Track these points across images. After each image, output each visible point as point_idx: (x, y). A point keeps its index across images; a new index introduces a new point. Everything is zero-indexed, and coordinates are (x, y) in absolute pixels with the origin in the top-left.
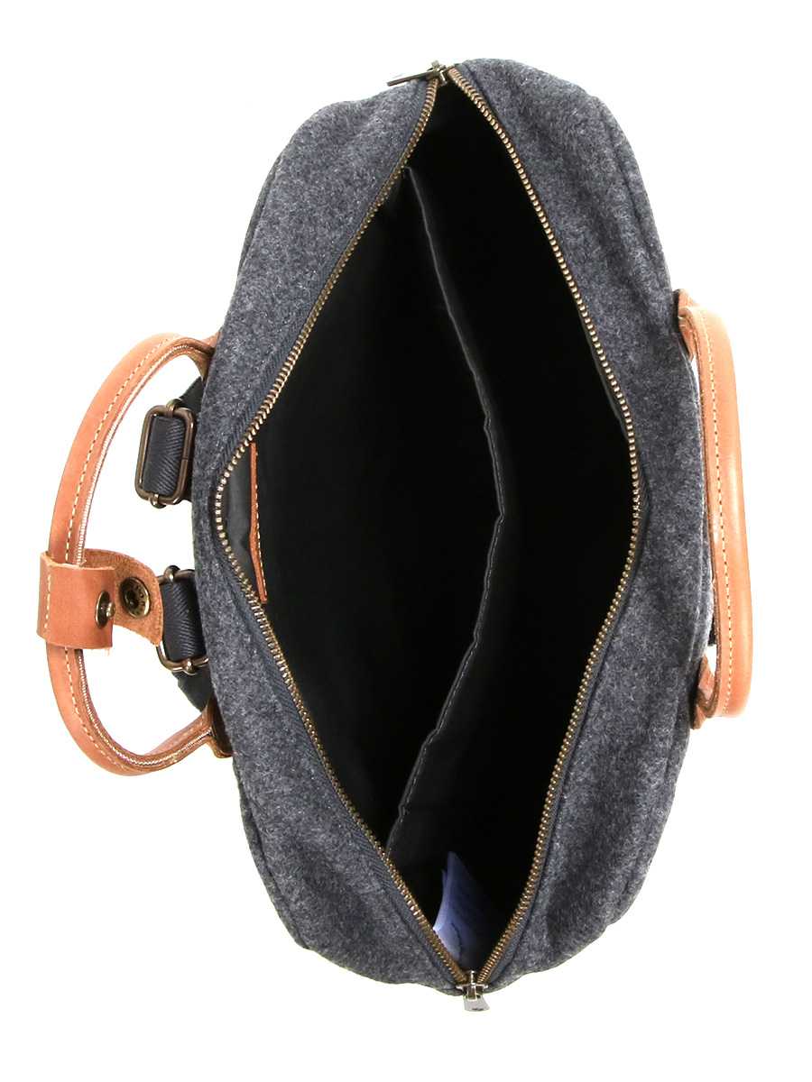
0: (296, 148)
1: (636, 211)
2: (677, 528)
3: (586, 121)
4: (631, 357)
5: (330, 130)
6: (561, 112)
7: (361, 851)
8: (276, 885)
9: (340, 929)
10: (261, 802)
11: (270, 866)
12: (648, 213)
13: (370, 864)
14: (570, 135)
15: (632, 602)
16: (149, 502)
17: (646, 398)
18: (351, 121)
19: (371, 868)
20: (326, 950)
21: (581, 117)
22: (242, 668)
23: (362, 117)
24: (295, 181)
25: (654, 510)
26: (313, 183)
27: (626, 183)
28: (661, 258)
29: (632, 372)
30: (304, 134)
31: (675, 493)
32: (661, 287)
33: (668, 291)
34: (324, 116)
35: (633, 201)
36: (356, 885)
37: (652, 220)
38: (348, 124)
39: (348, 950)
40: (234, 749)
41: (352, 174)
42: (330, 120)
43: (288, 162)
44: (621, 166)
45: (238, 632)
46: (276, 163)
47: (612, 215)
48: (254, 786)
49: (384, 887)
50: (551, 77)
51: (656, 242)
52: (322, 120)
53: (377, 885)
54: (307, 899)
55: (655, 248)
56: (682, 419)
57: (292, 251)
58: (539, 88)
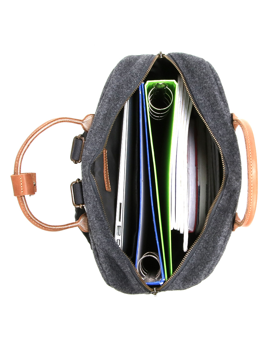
0: (118, 67)
1: (220, 92)
2: (236, 177)
3: (205, 68)
4: (220, 132)
5: (128, 63)
6: (198, 66)
7: (125, 259)
8: (102, 267)
9: (119, 280)
10: (99, 244)
11: (100, 262)
12: (224, 92)
13: (127, 263)
14: (201, 72)
15: (223, 195)
16: (73, 162)
17: (225, 143)
18: (133, 60)
19: (128, 264)
20: (115, 286)
21: (204, 67)
22: (94, 207)
23: (137, 59)
24: (118, 77)
25: (229, 173)
26: (123, 77)
27: (217, 84)
28: (227, 104)
29: (221, 136)
30: (121, 63)
31: (235, 168)
32: (228, 112)
33: (229, 113)
34: (126, 59)
35: (219, 89)
36: (123, 269)
37: (224, 94)
38: (133, 61)
39: (121, 286)
40: (91, 230)
41: (134, 74)
42: (128, 60)
43: (116, 71)
44: (216, 80)
45: (93, 197)
46: (113, 71)
47: (213, 93)
48: (97, 240)
49: (131, 270)
50: (195, 56)
51: (226, 100)
52: (126, 60)
53: (129, 269)
54: (111, 271)
55: (226, 102)
56: (235, 148)
57: (117, 96)
58: (191, 59)
